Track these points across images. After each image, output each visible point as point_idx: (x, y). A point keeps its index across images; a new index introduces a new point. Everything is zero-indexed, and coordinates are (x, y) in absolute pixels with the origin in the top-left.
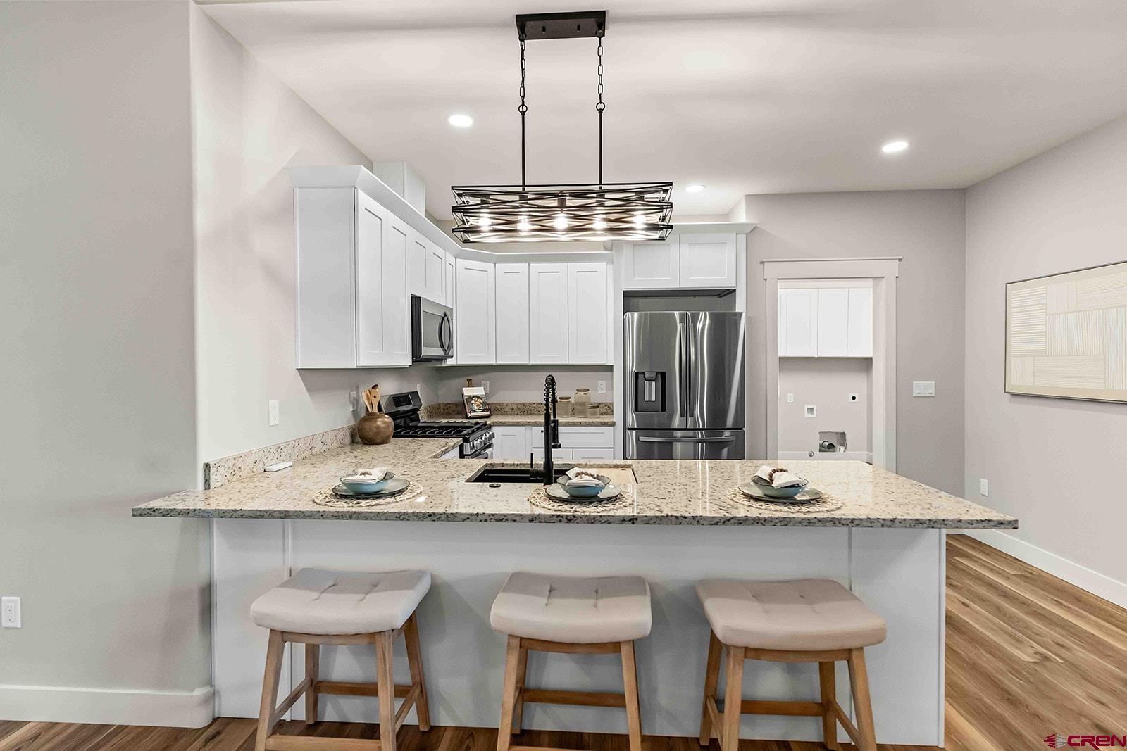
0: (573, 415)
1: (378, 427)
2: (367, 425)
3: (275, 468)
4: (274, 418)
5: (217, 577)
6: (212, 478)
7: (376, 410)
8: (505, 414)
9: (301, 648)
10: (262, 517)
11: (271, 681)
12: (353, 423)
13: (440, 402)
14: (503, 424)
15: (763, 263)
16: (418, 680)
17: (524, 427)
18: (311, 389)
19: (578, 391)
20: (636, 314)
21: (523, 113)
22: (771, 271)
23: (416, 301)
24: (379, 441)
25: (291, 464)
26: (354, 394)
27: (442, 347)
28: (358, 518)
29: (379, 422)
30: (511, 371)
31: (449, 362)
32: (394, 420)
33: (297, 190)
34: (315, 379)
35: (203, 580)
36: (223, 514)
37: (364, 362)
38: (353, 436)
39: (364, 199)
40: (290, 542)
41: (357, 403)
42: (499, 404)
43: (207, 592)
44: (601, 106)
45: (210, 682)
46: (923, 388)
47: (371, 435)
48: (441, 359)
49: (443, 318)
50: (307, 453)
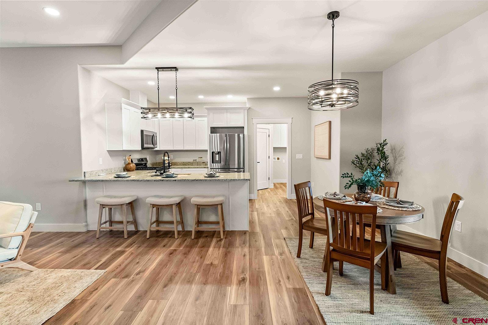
0: (198, 165)
1: (131, 167)
2: (127, 166)
3: (101, 175)
4: (101, 163)
5: (88, 198)
6: (86, 175)
7: (130, 162)
8: (178, 165)
9: (107, 209)
10: (97, 181)
11: (100, 215)
12: (124, 166)
13: (157, 162)
14: (174, 168)
15: (252, 119)
16: (134, 219)
17: (180, 169)
18: (111, 156)
19: (199, 158)
20: (218, 134)
21: (158, 90)
22: (255, 121)
23: (142, 131)
24: (131, 170)
25: (105, 174)
26: (124, 158)
27: (153, 144)
28: (118, 181)
29: (131, 165)
30: (178, 152)
31: (156, 149)
32: (136, 166)
33: (106, 104)
34: (112, 153)
35: (85, 199)
36: (89, 181)
37: (124, 149)
38: (124, 169)
39: (124, 106)
40: (104, 190)
41: (126, 160)
42: (176, 162)
43: (85, 202)
44: (176, 88)
45: (86, 222)
46: (299, 156)
47: (129, 169)
48: (153, 148)
49: (153, 136)
50: (110, 172)
